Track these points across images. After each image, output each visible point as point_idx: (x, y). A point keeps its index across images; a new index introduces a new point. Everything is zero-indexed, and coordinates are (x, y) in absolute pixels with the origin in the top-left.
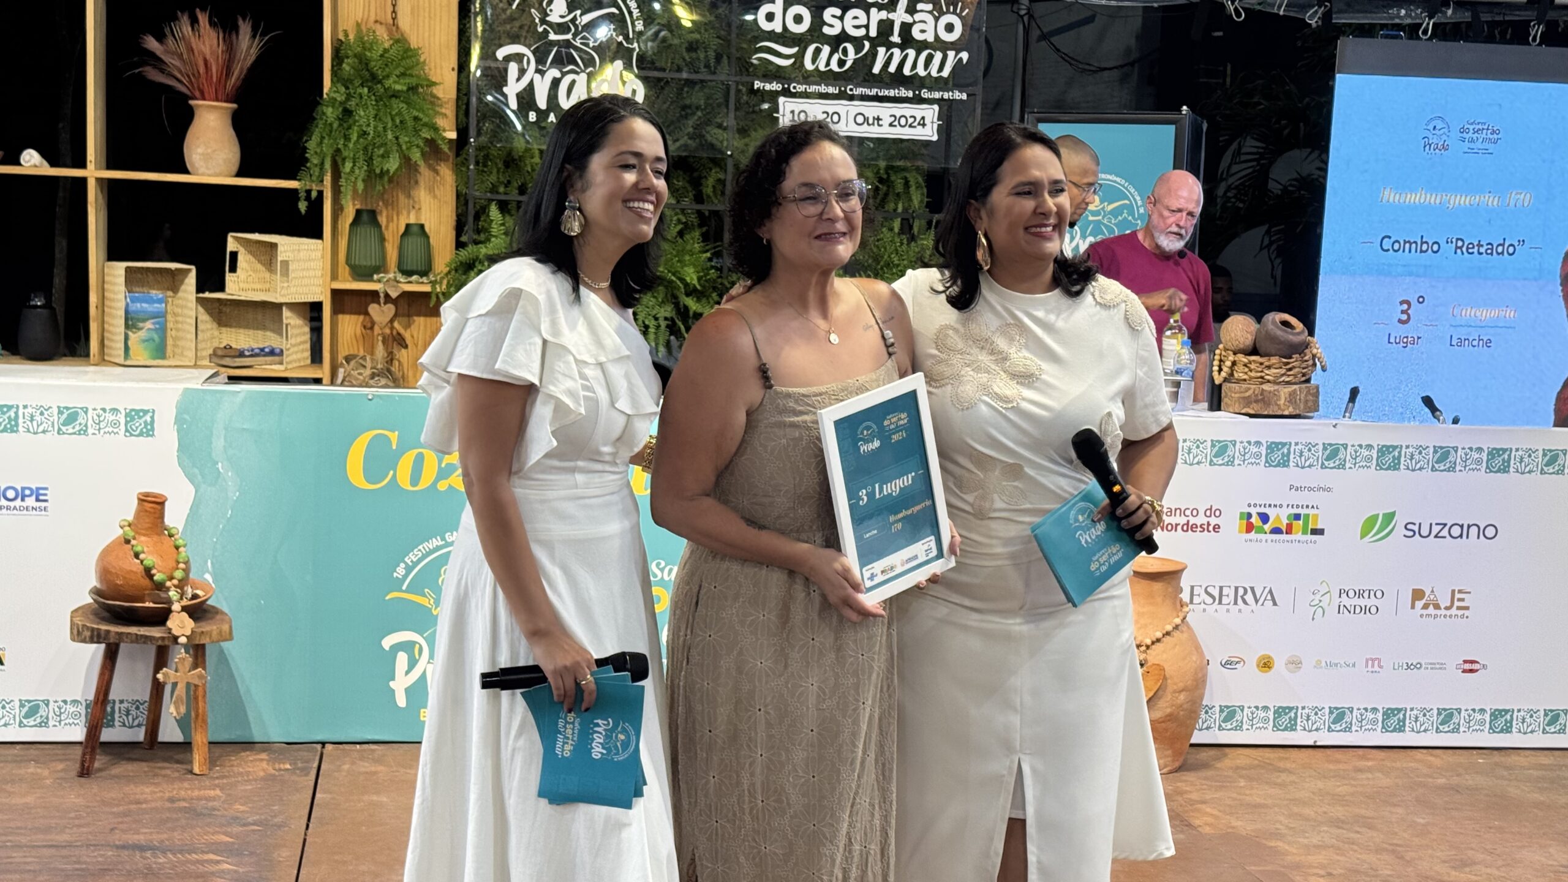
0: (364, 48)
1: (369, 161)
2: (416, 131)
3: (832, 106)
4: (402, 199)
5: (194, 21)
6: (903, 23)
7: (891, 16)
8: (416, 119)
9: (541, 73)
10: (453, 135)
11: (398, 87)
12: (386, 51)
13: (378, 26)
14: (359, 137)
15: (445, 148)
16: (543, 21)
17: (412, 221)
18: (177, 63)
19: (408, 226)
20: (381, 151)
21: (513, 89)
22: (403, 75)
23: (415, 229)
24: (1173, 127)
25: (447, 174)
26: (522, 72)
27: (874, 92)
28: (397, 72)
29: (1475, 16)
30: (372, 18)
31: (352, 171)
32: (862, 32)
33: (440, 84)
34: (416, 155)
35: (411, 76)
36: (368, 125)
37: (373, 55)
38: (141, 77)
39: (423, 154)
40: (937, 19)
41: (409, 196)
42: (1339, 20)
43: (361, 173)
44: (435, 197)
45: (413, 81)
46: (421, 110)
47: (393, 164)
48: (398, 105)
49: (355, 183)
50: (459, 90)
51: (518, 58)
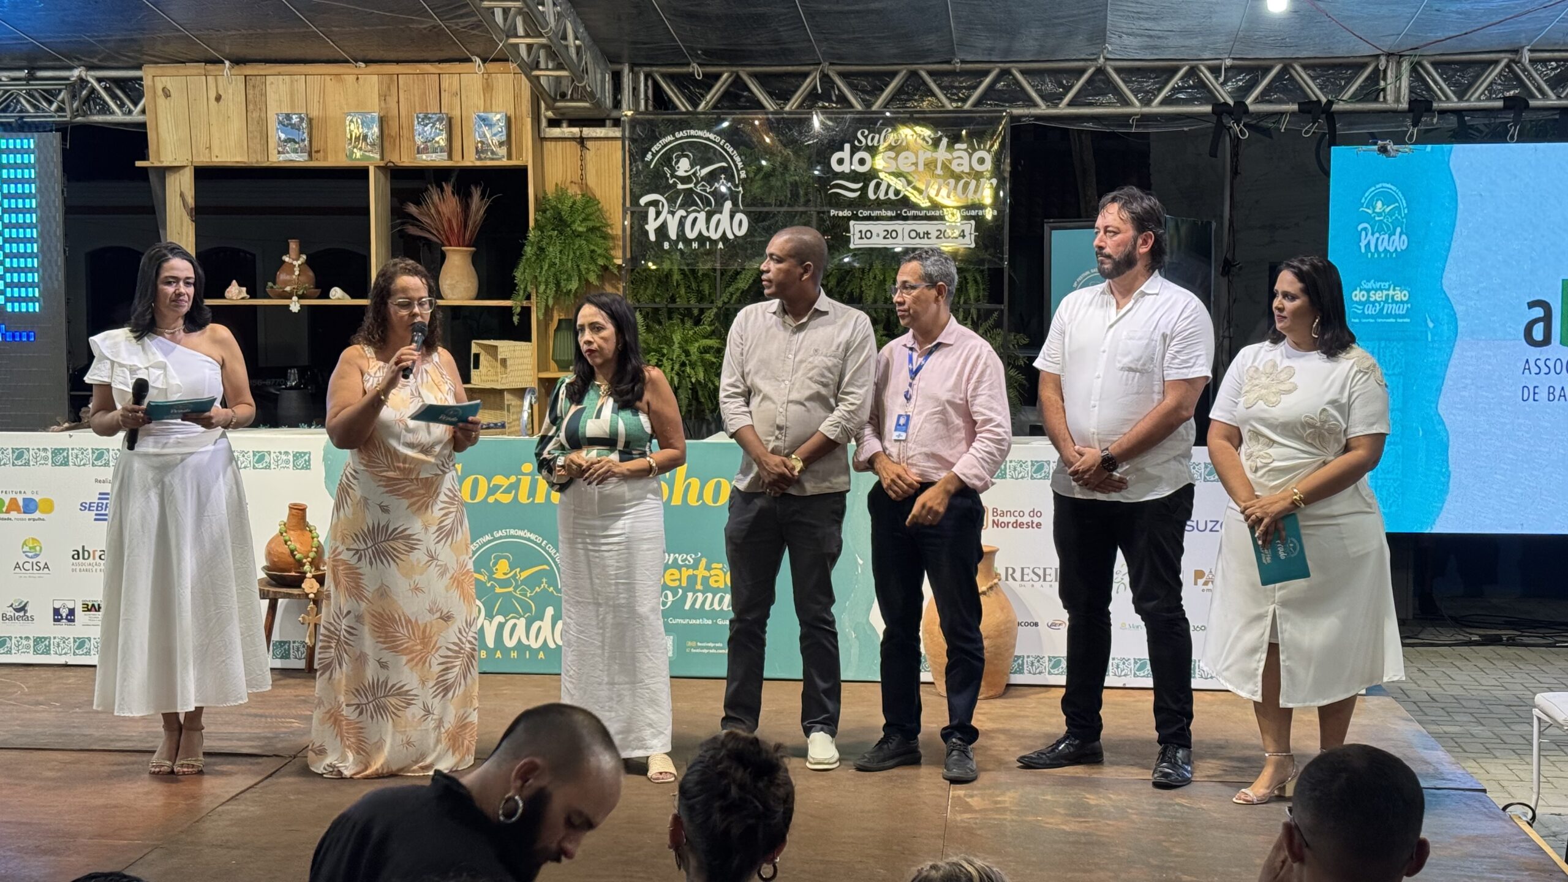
0: (559, 202)
1: (558, 284)
2: (593, 260)
3: (891, 226)
5: (442, 190)
8: (593, 251)
9: (673, 213)
10: (622, 261)
11: (580, 229)
12: (574, 203)
13: (571, 185)
14: (550, 266)
15: (616, 271)
16: (673, 176)
18: (429, 221)
20: (566, 276)
21: (651, 227)
22: (584, 220)
26: (658, 214)
27: (923, 213)
28: (582, 218)
30: (569, 181)
31: (545, 292)
33: (613, 225)
34: (593, 278)
35: (594, 220)
36: (556, 258)
37: (565, 208)
38: (403, 232)
39: (598, 277)
40: (971, 155)
43: (551, 292)
46: (597, 245)
48: (578, 242)
49: (547, 300)
51: (655, 203)
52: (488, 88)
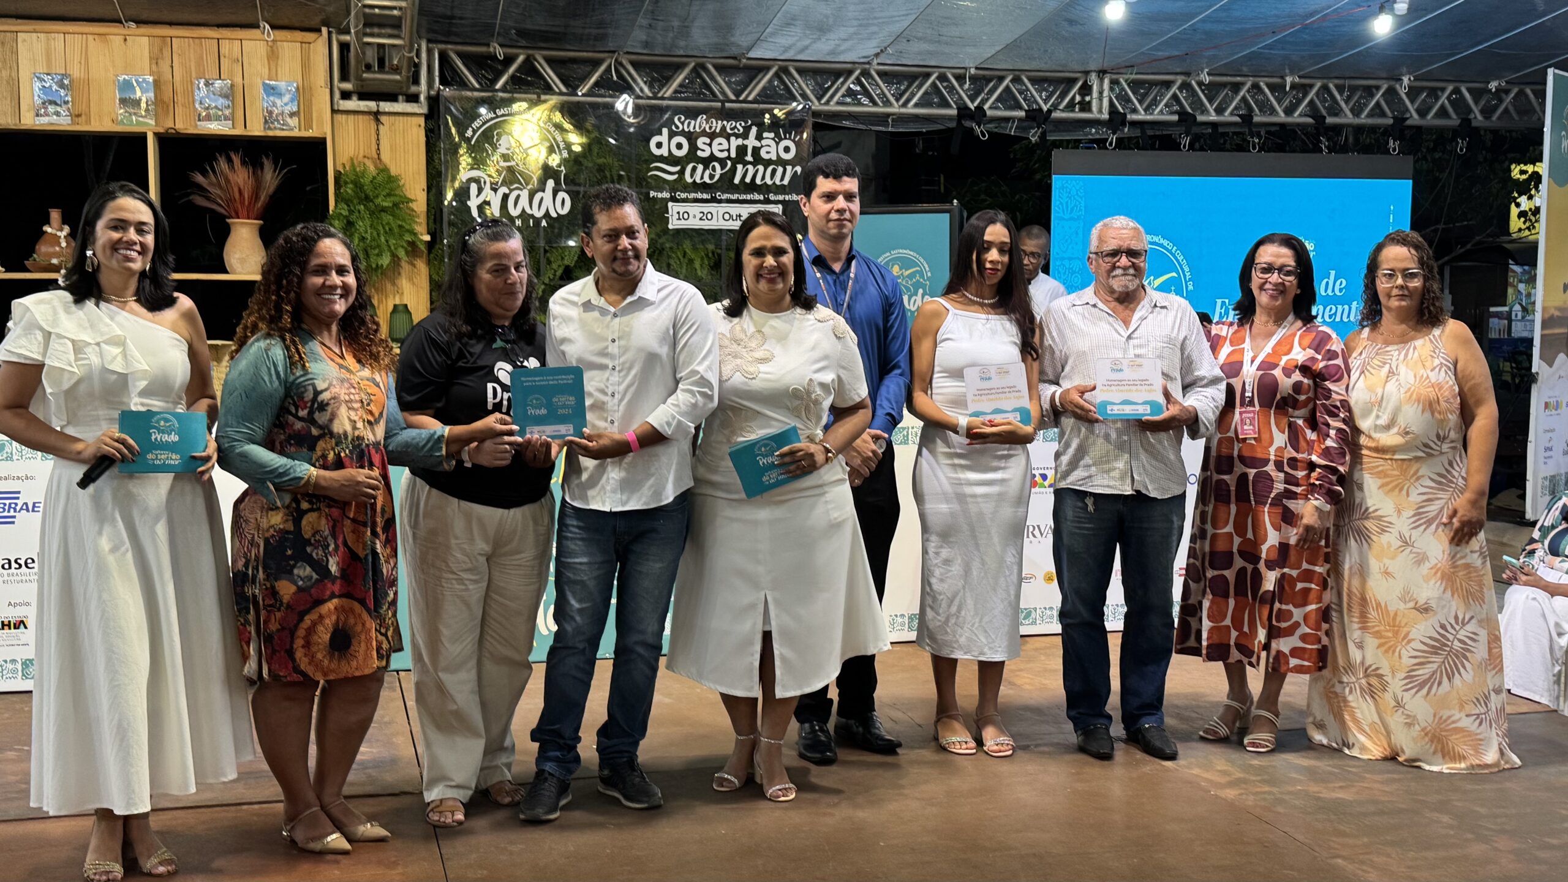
0: (357, 175)
2: (401, 236)
3: (707, 208)
4: (389, 286)
5: (230, 161)
6: (754, 148)
7: (746, 142)
8: (400, 226)
9: (495, 190)
10: (427, 238)
11: (385, 204)
12: (374, 178)
13: (366, 160)
15: (422, 247)
16: (494, 153)
17: (397, 302)
18: (219, 192)
19: (395, 306)
20: (376, 251)
21: (473, 203)
23: (401, 308)
24: (947, 216)
25: (422, 267)
26: (480, 190)
27: (735, 197)
28: (384, 193)
29: (1143, 132)
30: (361, 155)
32: (725, 154)
33: (416, 201)
34: (401, 253)
35: (395, 195)
36: (366, 232)
37: (366, 181)
38: (190, 202)
39: (407, 252)
40: (777, 144)
41: (394, 284)
42: (1051, 137)
44: (413, 284)
45: (397, 199)
46: (404, 220)
47: (385, 260)
48: (387, 218)
50: (428, 205)
51: (477, 181)
52: (273, 56)
